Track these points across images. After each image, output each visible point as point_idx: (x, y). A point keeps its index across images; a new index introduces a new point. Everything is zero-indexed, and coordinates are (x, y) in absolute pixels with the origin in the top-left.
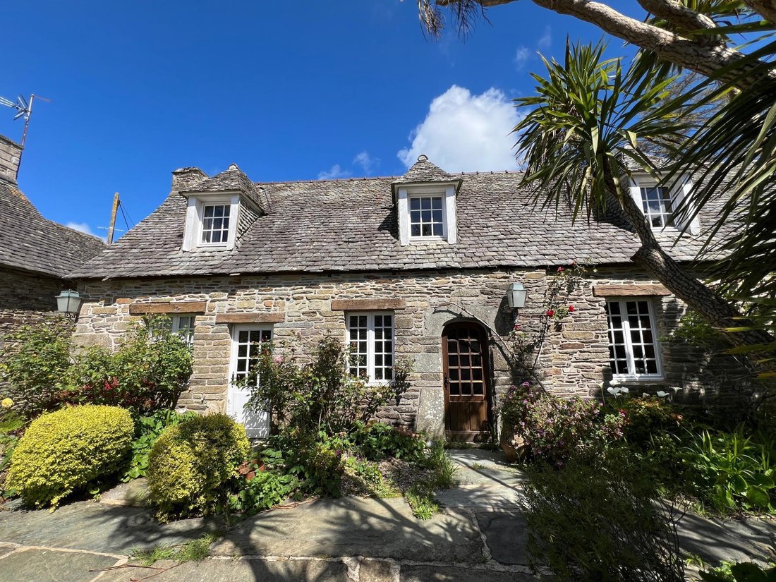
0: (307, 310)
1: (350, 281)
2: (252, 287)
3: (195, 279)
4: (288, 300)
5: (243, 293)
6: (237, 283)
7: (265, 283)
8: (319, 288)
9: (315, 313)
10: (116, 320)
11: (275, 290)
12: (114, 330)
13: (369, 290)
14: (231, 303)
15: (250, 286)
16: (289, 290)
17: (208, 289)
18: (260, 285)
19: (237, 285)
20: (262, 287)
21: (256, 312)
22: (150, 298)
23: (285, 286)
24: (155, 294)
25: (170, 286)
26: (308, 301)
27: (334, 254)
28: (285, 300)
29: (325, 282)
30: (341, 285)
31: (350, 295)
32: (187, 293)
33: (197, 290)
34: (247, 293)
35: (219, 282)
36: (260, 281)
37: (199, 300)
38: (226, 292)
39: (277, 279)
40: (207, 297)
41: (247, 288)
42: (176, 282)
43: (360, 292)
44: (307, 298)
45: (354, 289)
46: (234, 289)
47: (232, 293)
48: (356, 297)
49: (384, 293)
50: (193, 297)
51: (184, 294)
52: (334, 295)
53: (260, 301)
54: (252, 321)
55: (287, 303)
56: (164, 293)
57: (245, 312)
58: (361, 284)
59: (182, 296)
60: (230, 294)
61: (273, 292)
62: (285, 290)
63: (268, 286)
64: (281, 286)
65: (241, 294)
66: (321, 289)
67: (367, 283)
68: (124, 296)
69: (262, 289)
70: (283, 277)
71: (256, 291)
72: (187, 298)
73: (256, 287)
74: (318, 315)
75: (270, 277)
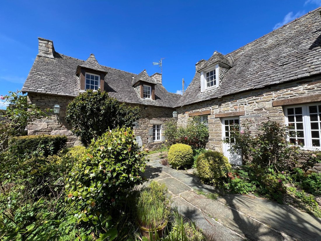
0: (257, 108)
1: (285, 88)
2: (228, 101)
3: (206, 102)
4: (246, 104)
5: (224, 105)
6: (221, 101)
7: (233, 98)
8: (263, 96)
9: (262, 109)
10: (186, 119)
11: (239, 101)
12: (186, 122)
13: (302, 91)
14: (220, 109)
15: (227, 101)
16: (246, 100)
17: (211, 105)
18: (231, 100)
19: (221, 102)
20: (232, 100)
21: (231, 112)
22: (194, 111)
23: (243, 98)
24: (195, 109)
25: (199, 106)
26: (257, 104)
27: (272, 75)
28: (244, 105)
29: (267, 92)
30: (278, 92)
31: (286, 96)
32: (204, 108)
33: (207, 106)
34: (226, 104)
35: (214, 101)
36: (231, 98)
37: (208, 109)
38: (218, 105)
39: (239, 96)
40: (211, 108)
41: (226, 102)
42: (200, 104)
43: (294, 93)
44: (256, 102)
45: (289, 92)
46: (220, 103)
47: (220, 105)
48: (290, 97)
49: (317, 90)
50: (206, 109)
51: (203, 108)
52: (273, 98)
53: (232, 107)
54: (229, 116)
55: (245, 106)
56: (197, 109)
57: (226, 112)
58: (294, 88)
59: (203, 109)
60: (219, 106)
61: (238, 102)
62: (243, 100)
63: (235, 100)
64: (241, 99)
65: (223, 105)
66: (265, 96)
67: (300, 87)
68: (187, 111)
69: (232, 101)
70: (241, 94)
71: (230, 103)
72: (204, 109)
73: (229, 101)
74: (264, 110)
75: (235, 96)
